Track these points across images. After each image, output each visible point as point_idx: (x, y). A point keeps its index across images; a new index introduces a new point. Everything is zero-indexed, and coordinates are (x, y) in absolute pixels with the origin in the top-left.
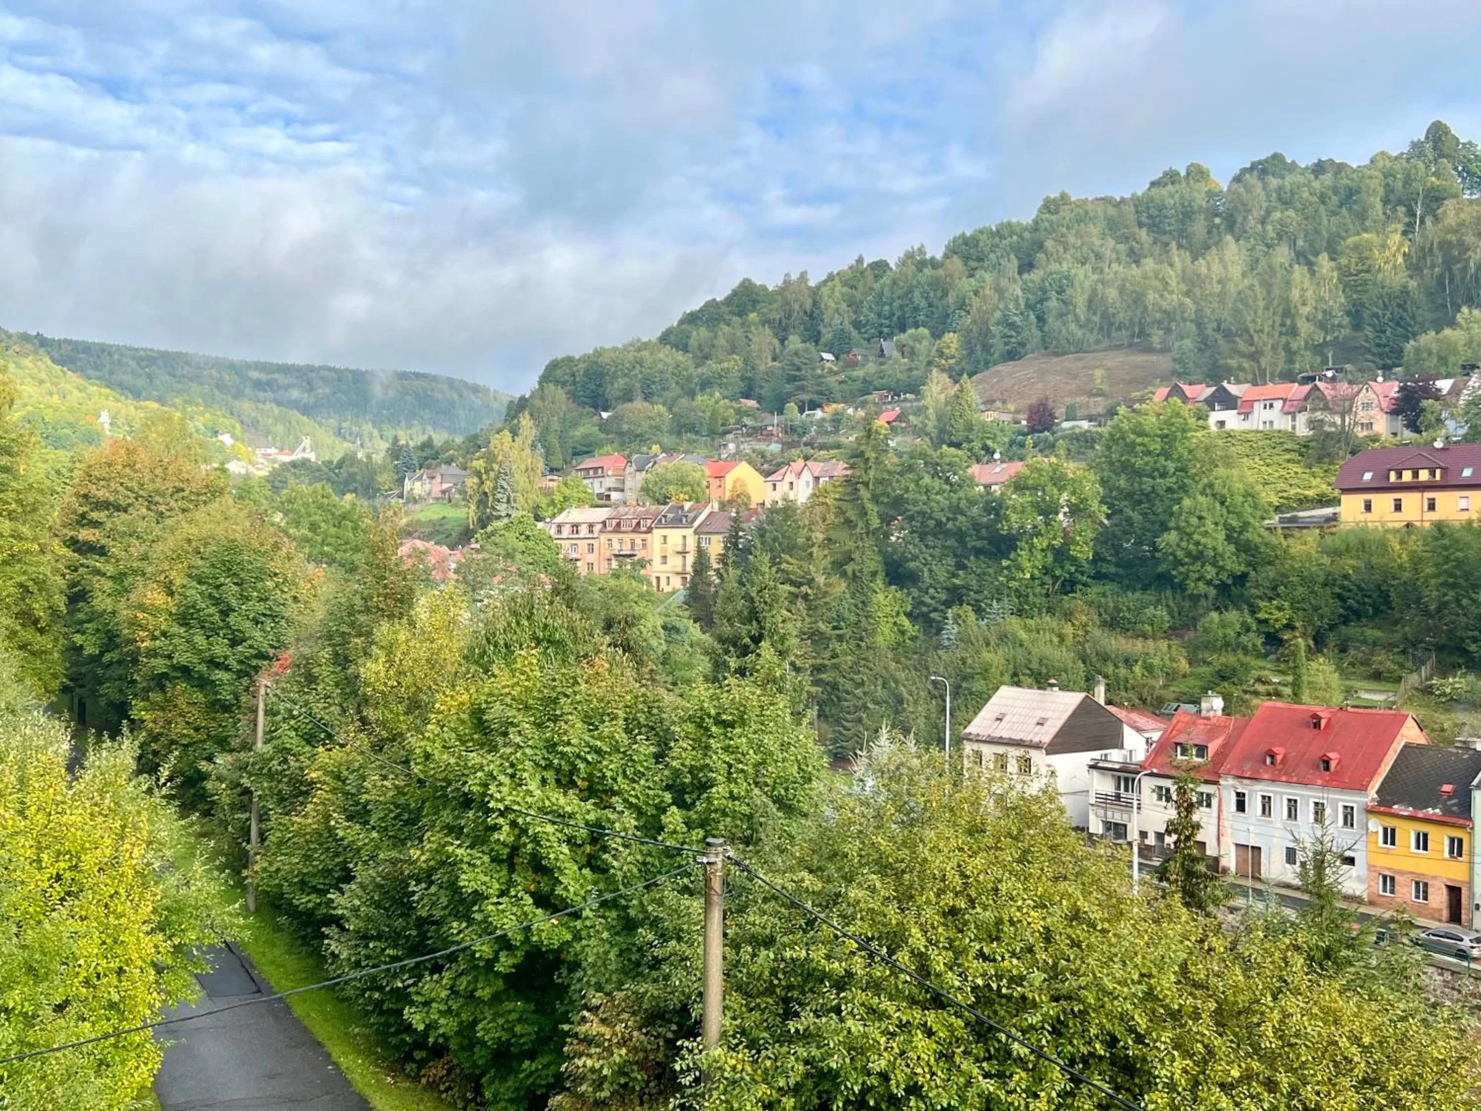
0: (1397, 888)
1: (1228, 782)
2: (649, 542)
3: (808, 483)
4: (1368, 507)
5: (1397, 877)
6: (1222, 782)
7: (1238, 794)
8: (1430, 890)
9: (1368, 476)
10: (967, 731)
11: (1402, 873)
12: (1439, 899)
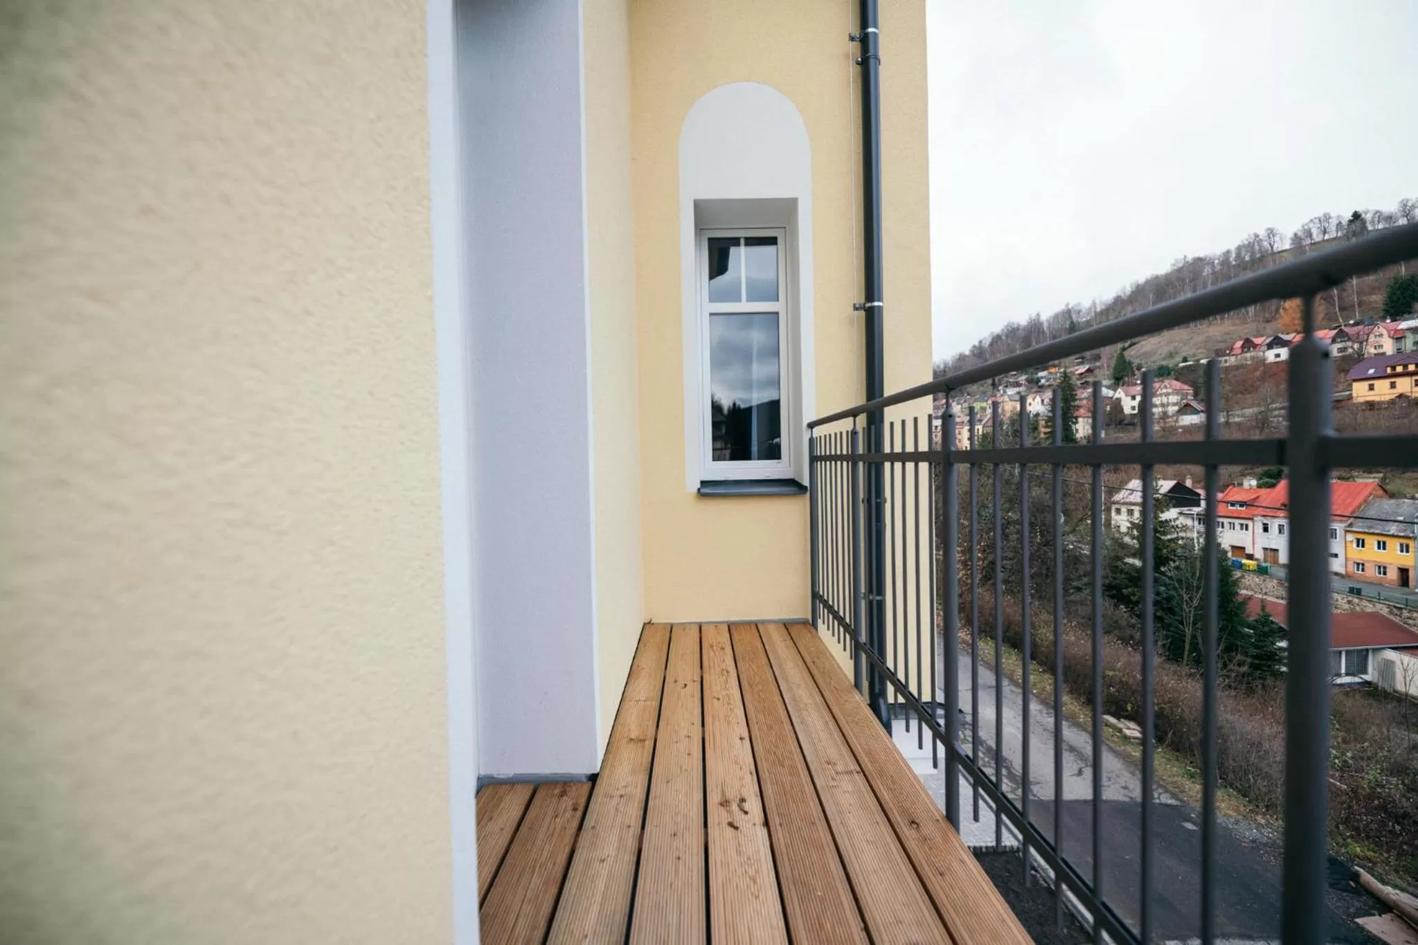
0: (1366, 569)
1: (1258, 519)
2: (962, 432)
3: (1038, 403)
4: (1371, 388)
5: (1366, 564)
6: (1255, 519)
7: (1264, 524)
8: (1388, 570)
9: (1371, 371)
10: (1112, 499)
11: (1369, 562)
12: (1393, 575)
